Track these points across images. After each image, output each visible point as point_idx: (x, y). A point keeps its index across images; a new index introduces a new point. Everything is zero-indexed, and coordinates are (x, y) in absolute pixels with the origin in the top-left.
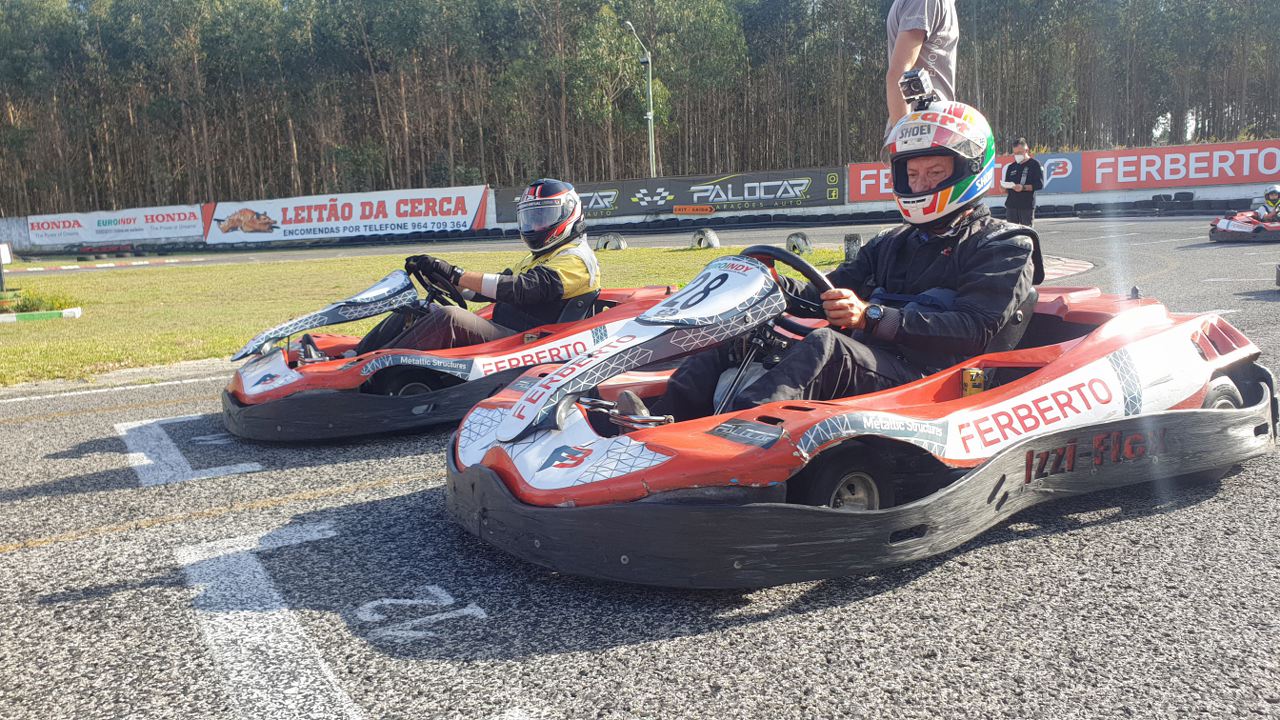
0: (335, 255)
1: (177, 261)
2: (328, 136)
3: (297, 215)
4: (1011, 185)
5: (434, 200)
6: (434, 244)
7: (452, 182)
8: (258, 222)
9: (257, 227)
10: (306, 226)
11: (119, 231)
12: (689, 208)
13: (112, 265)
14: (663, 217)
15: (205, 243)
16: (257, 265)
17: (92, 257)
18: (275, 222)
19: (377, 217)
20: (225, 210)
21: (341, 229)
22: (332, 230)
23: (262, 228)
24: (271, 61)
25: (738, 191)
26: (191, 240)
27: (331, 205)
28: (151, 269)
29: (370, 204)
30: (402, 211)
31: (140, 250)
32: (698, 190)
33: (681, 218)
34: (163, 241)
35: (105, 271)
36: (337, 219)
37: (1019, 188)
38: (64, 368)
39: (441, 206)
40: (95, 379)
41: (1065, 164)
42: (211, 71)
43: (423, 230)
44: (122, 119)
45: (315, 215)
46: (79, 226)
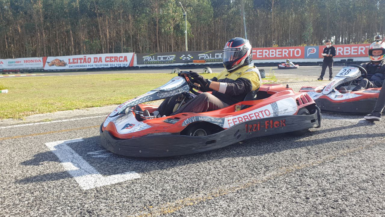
0: (87, 74)
1: (35, 75)
2: (83, 36)
3: (73, 61)
4: (325, 54)
5: (117, 57)
6: (117, 71)
7: (122, 52)
8: (61, 63)
9: (60, 64)
10: (76, 64)
11: (15, 65)
12: (198, 61)
13: (14, 76)
14: (189, 64)
15: (44, 70)
16: (62, 76)
17: (7, 73)
18: (66, 63)
19: (99, 62)
20: (50, 59)
21: (87, 66)
22: (84, 66)
23: (62, 65)
24: (66, 13)
25: (213, 56)
26: (39, 68)
27: (84, 58)
28: (28, 77)
29: (97, 58)
30: (107, 60)
31: (23, 71)
32: (201, 56)
33: (195, 64)
34: (30, 69)
35: (13, 78)
36: (86, 62)
37: (328, 55)
38: (12, 114)
39: (119, 59)
40: (26, 119)
41: (314, 49)
42: (45, 15)
43: (114, 66)
44: (16, 30)
45: (79, 61)
46: (2, 63)
